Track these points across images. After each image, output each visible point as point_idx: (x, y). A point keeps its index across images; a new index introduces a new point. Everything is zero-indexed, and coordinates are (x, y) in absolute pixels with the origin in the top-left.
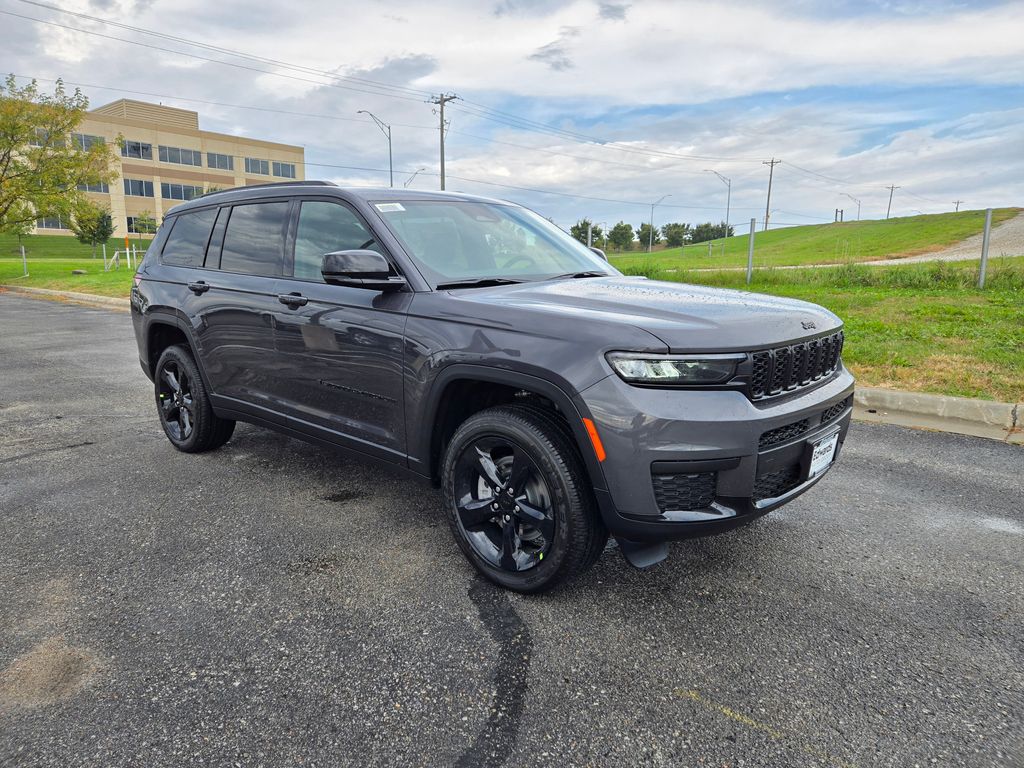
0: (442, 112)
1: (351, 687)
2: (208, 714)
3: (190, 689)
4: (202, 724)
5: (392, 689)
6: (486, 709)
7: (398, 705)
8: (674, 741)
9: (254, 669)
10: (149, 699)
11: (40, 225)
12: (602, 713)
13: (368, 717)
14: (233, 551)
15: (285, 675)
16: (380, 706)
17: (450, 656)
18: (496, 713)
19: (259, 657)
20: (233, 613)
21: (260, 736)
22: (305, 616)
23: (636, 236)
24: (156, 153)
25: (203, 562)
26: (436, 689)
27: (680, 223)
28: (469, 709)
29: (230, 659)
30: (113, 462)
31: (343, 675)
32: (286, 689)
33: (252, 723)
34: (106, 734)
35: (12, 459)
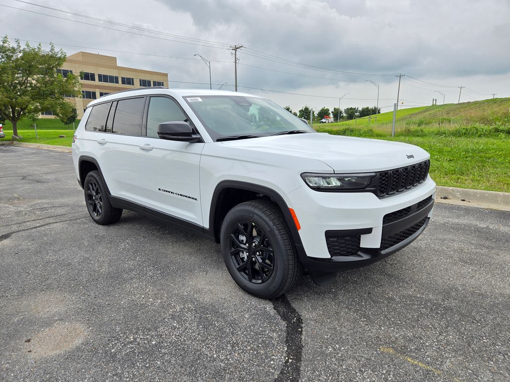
0: (235, 54)
1: (212, 345)
2: (141, 359)
3: (131, 345)
4: (138, 364)
5: (233, 347)
6: (282, 357)
7: (236, 355)
8: (383, 376)
9: (162, 335)
10: (111, 350)
11: (43, 114)
12: (343, 360)
13: (222, 361)
14: (146, 273)
15: (177, 338)
16: (227, 355)
17: (261, 329)
18: (288, 360)
19: (164, 329)
20: (149, 306)
21: (167, 371)
22: (185, 307)
23: (331, 114)
24: (97, 78)
25: (132, 279)
26: (255, 346)
27: (353, 107)
28: (274, 357)
29: (149, 330)
30: (84, 229)
31: (207, 338)
32: (179, 346)
33: (163, 363)
34: (90, 369)
35: (35, 228)
